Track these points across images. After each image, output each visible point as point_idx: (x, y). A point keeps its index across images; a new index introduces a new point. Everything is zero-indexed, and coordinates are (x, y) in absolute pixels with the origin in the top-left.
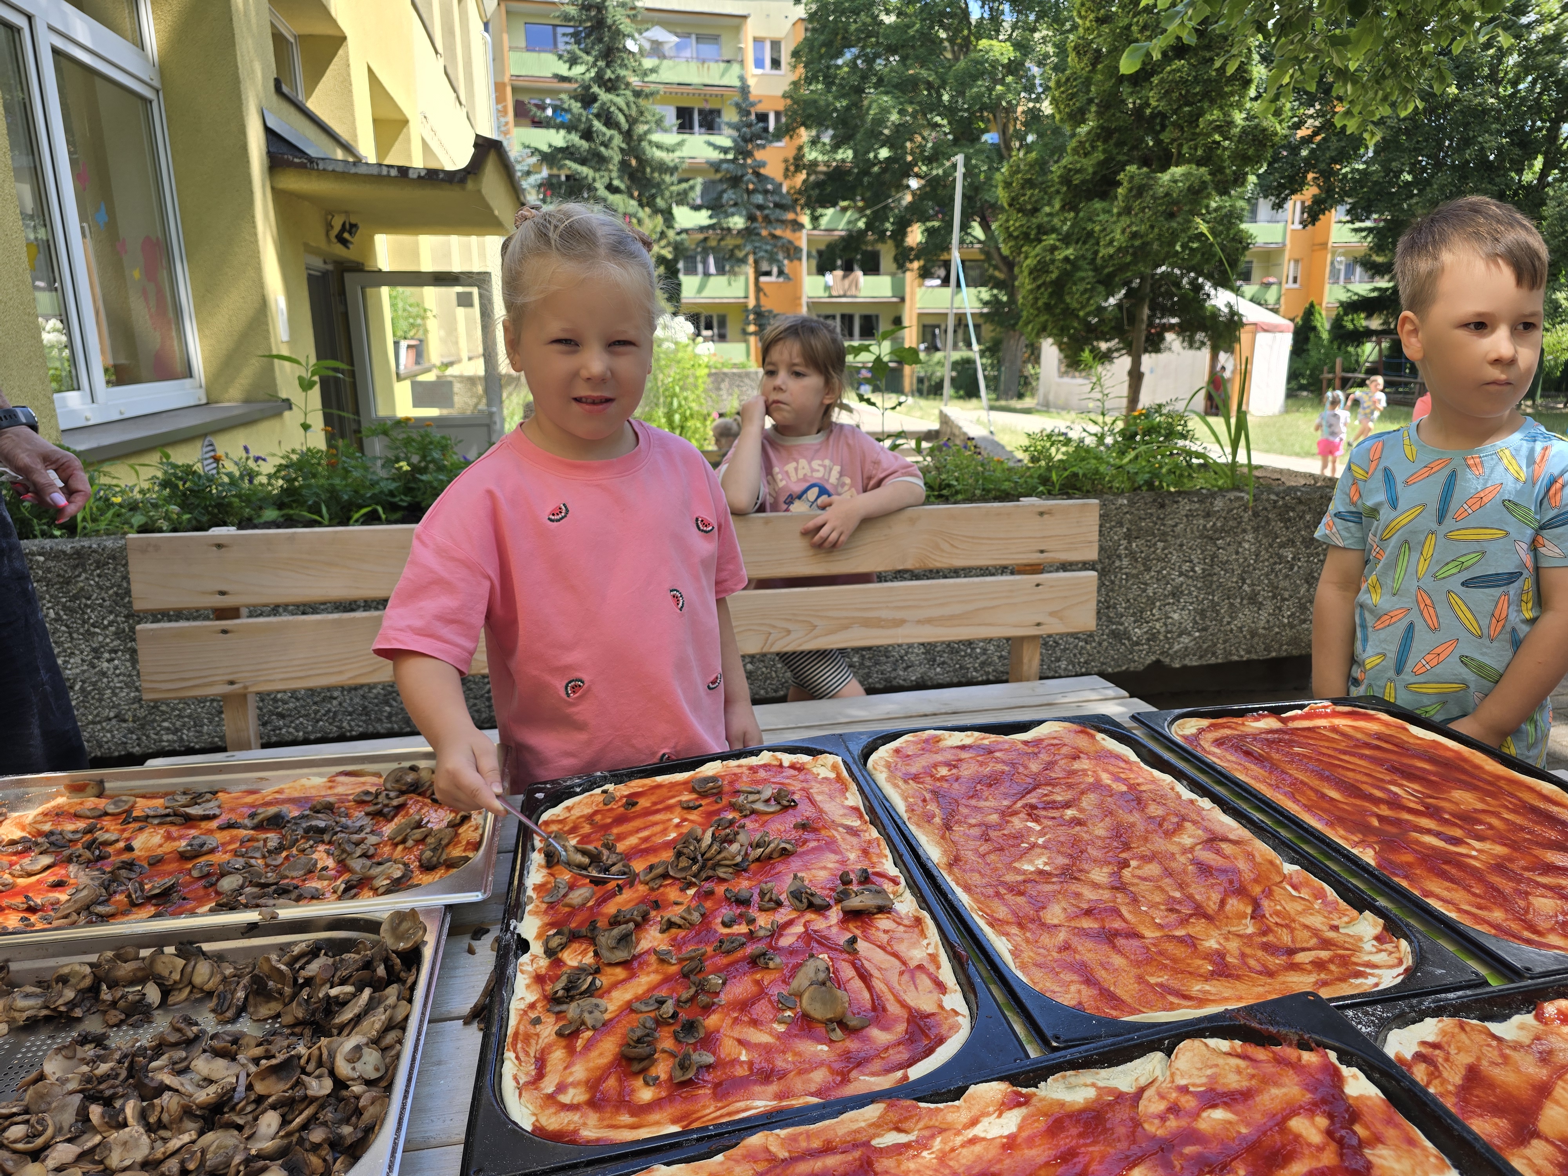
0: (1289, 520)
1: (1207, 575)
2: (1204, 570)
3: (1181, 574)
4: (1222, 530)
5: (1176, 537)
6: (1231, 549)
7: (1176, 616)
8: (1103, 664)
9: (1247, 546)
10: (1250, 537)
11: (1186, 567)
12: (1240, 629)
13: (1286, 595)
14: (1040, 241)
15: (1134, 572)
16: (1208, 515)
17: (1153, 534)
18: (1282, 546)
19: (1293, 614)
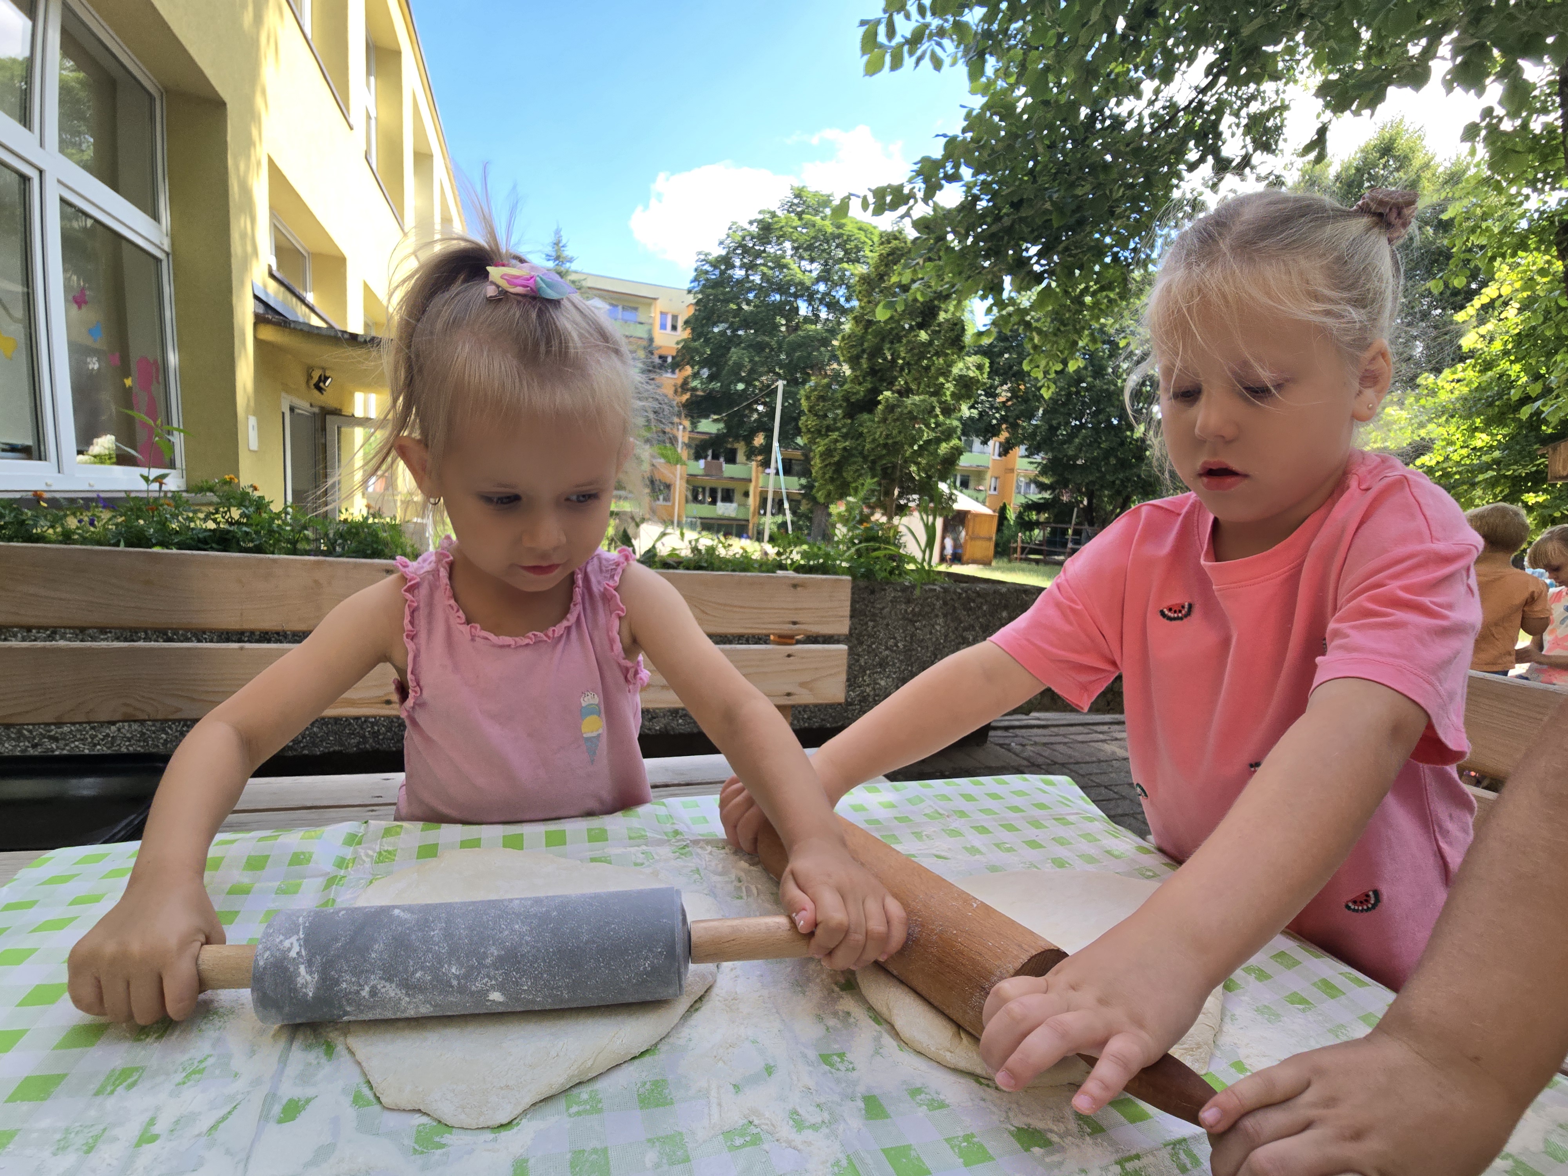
0: (971, 609)
2: (905, 646)
3: (887, 648)
4: (919, 614)
5: (884, 618)
6: (927, 630)
7: (883, 683)
8: (823, 720)
10: (941, 621)
11: (891, 642)
14: (828, 436)
16: (908, 602)
17: (865, 615)
18: (965, 629)
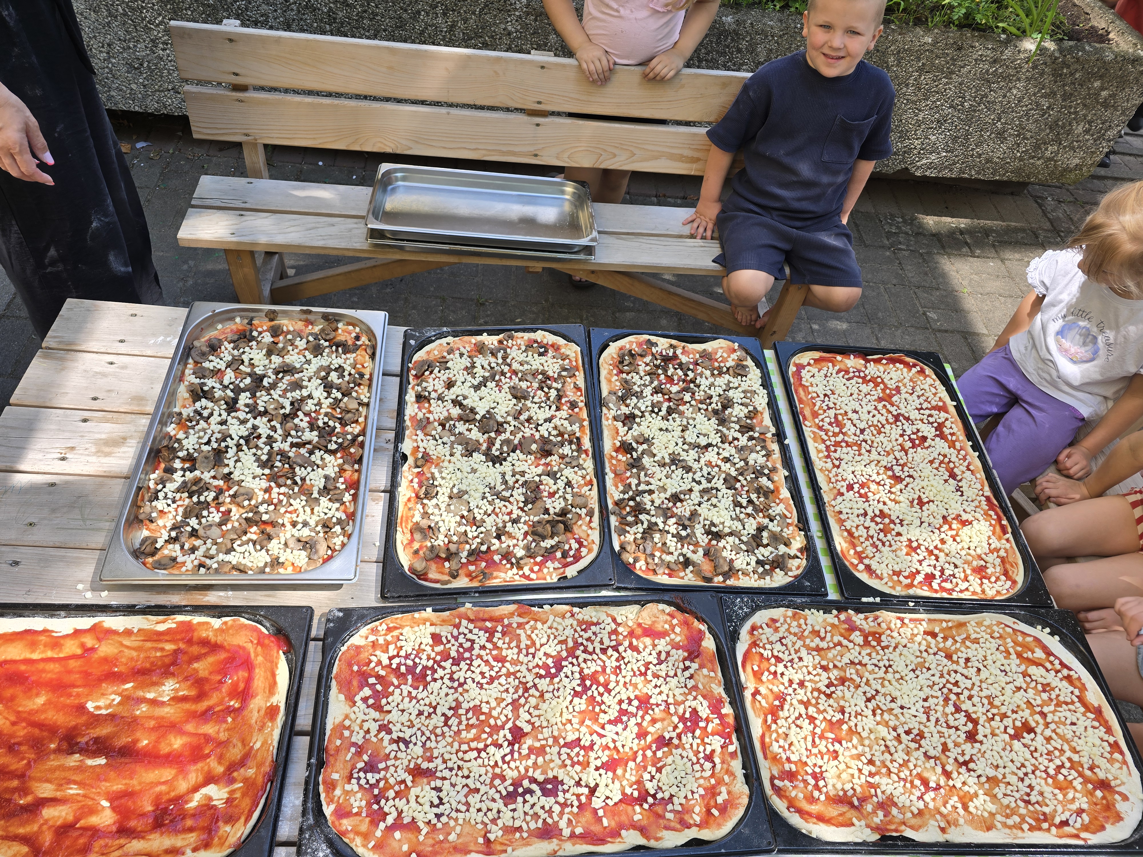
1: (973, 109)
2: (971, 106)
3: (951, 106)
4: (1001, 76)
7: (933, 138)
9: (1015, 92)
10: (1021, 85)
12: (980, 155)
13: (1028, 135)
15: (915, 99)
19: (1027, 150)
